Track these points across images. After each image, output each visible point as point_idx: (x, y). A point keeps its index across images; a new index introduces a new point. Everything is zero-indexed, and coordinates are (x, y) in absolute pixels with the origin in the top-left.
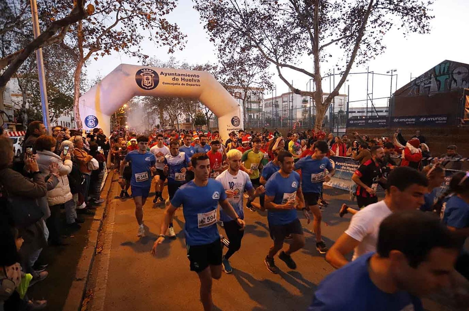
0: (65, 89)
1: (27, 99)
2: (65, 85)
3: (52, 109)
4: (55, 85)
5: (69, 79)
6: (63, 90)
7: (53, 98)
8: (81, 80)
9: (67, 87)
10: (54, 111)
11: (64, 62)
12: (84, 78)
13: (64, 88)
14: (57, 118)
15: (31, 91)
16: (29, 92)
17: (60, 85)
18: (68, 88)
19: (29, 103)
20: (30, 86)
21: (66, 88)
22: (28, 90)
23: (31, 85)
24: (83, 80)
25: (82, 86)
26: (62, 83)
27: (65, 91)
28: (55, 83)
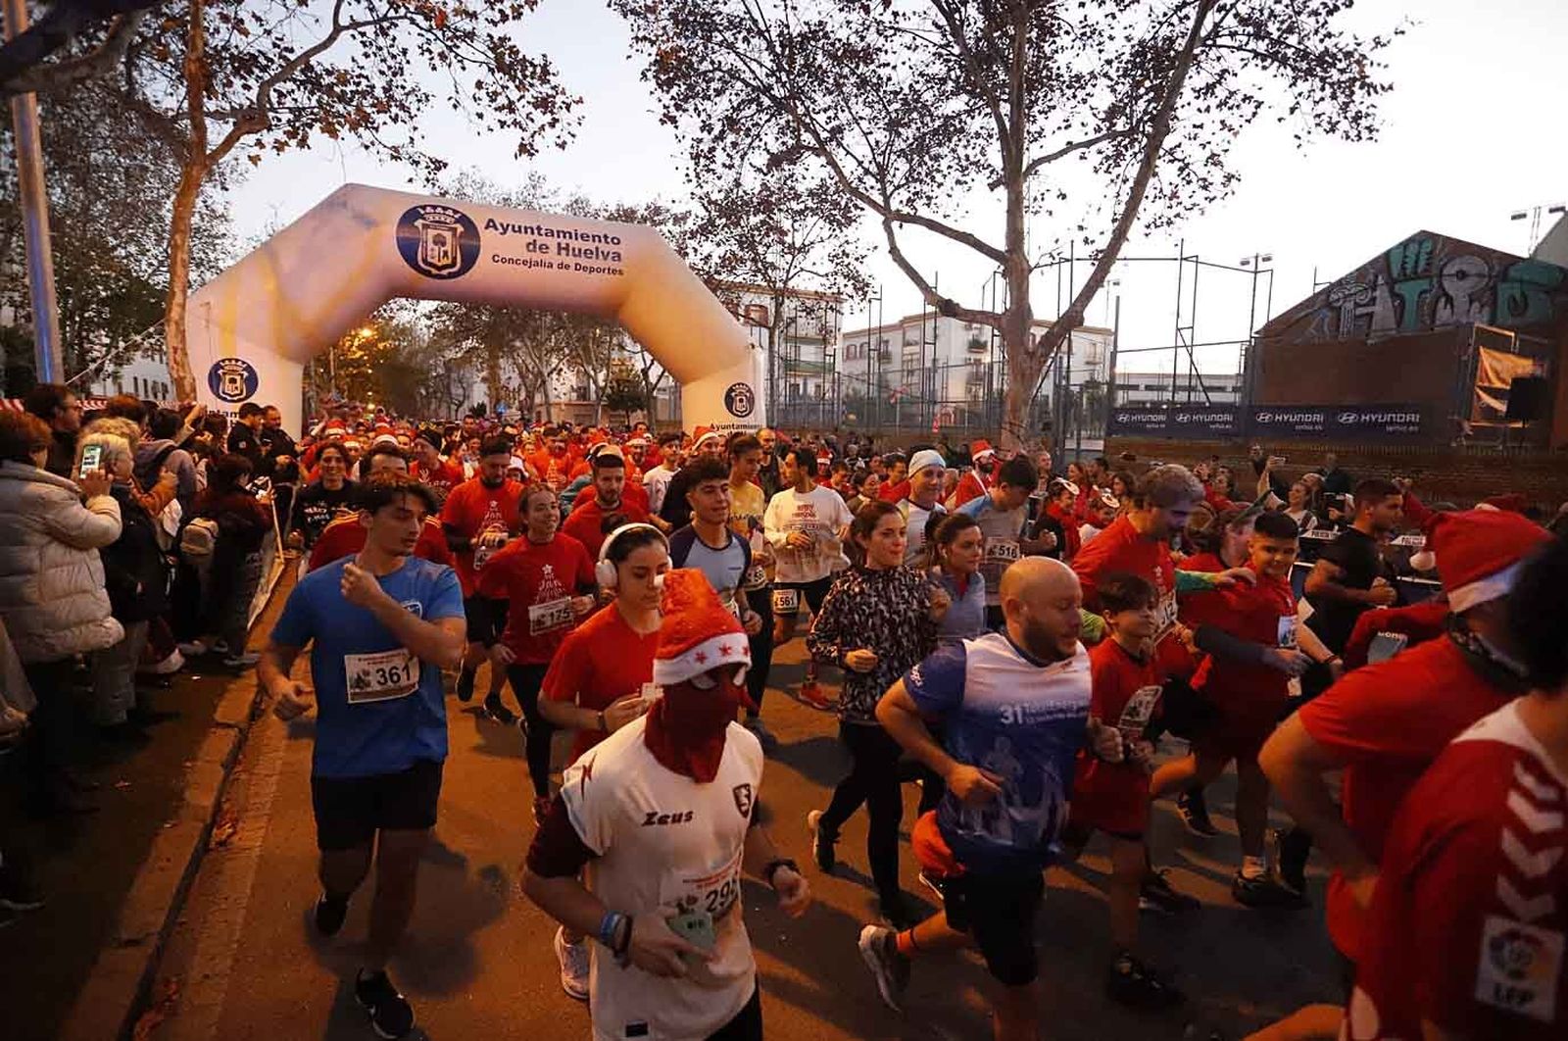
0: (151, 264)
1: (7, 294)
2: (148, 251)
3: (103, 332)
4: (114, 248)
5: (164, 231)
6: (143, 268)
7: (104, 294)
8: (209, 236)
9: (156, 258)
10: (107, 341)
11: (146, 169)
12: (221, 229)
13: (147, 262)
14: (121, 365)
15: (23, 265)
16: (16, 267)
17: (133, 249)
18: (161, 263)
19: (16, 307)
20: (19, 246)
21: (155, 262)
22: (11, 261)
23: (22, 243)
24: (218, 238)
25: (212, 256)
26: (138, 244)
27: (150, 271)
28: (112, 242)
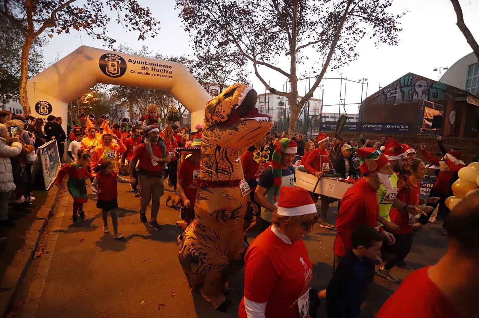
2: (15, 66)
4: (2, 64)
5: (20, 60)
6: (13, 71)
8: (36, 62)
9: (17, 68)
11: (13, 38)
12: (40, 60)
13: (14, 70)
14: (5, 103)
17: (9, 65)
18: (19, 70)
21: (17, 70)
24: (39, 63)
25: (37, 69)
26: (11, 63)
27: (15, 72)
